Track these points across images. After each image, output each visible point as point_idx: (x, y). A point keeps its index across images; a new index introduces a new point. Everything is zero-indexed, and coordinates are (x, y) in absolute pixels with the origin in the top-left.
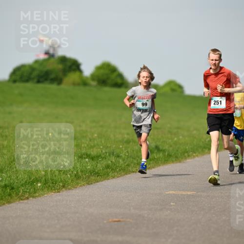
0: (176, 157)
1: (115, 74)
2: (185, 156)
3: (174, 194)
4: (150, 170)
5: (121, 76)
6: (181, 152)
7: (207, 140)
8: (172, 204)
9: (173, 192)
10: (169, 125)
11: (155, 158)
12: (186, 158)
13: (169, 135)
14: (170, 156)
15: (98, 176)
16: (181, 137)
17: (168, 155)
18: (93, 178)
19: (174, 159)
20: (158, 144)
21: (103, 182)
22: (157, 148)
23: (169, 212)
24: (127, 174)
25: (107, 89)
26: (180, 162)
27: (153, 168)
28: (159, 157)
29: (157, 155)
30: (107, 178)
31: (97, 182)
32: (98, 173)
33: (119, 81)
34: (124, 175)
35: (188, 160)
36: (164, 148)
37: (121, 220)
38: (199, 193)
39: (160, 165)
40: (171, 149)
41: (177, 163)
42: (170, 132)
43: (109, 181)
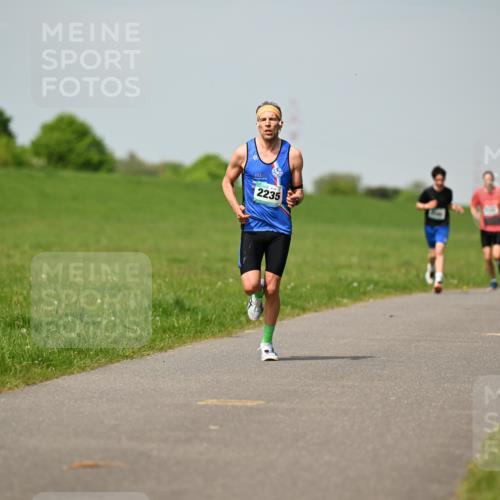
0: (222, 324)
1: (87, 141)
2: (240, 323)
3: (216, 406)
4: (163, 354)
5: (98, 145)
6: (232, 312)
7: (289, 287)
8: (212, 427)
9: (215, 401)
10: (205, 255)
11: (174, 327)
12: (242, 328)
13: (206, 277)
14: (206, 321)
15: (48, 367)
16: (231, 280)
17: (202, 319)
18: (38, 370)
19: (216, 330)
20: (182, 294)
21: (60, 381)
22: (178, 303)
23: (205, 445)
24: (112, 363)
25: (68, 174)
26: (230, 335)
27: (170, 348)
28: (184, 326)
29: (178, 321)
30: (69, 371)
31: (47, 379)
32: (48, 359)
33: (95, 157)
34: (107, 364)
35: (247, 331)
36: (195, 305)
37: (101, 463)
38: (272, 404)
39: (185, 343)
40: (210, 305)
41: (222, 337)
42: (207, 270)
43: (72, 376)
